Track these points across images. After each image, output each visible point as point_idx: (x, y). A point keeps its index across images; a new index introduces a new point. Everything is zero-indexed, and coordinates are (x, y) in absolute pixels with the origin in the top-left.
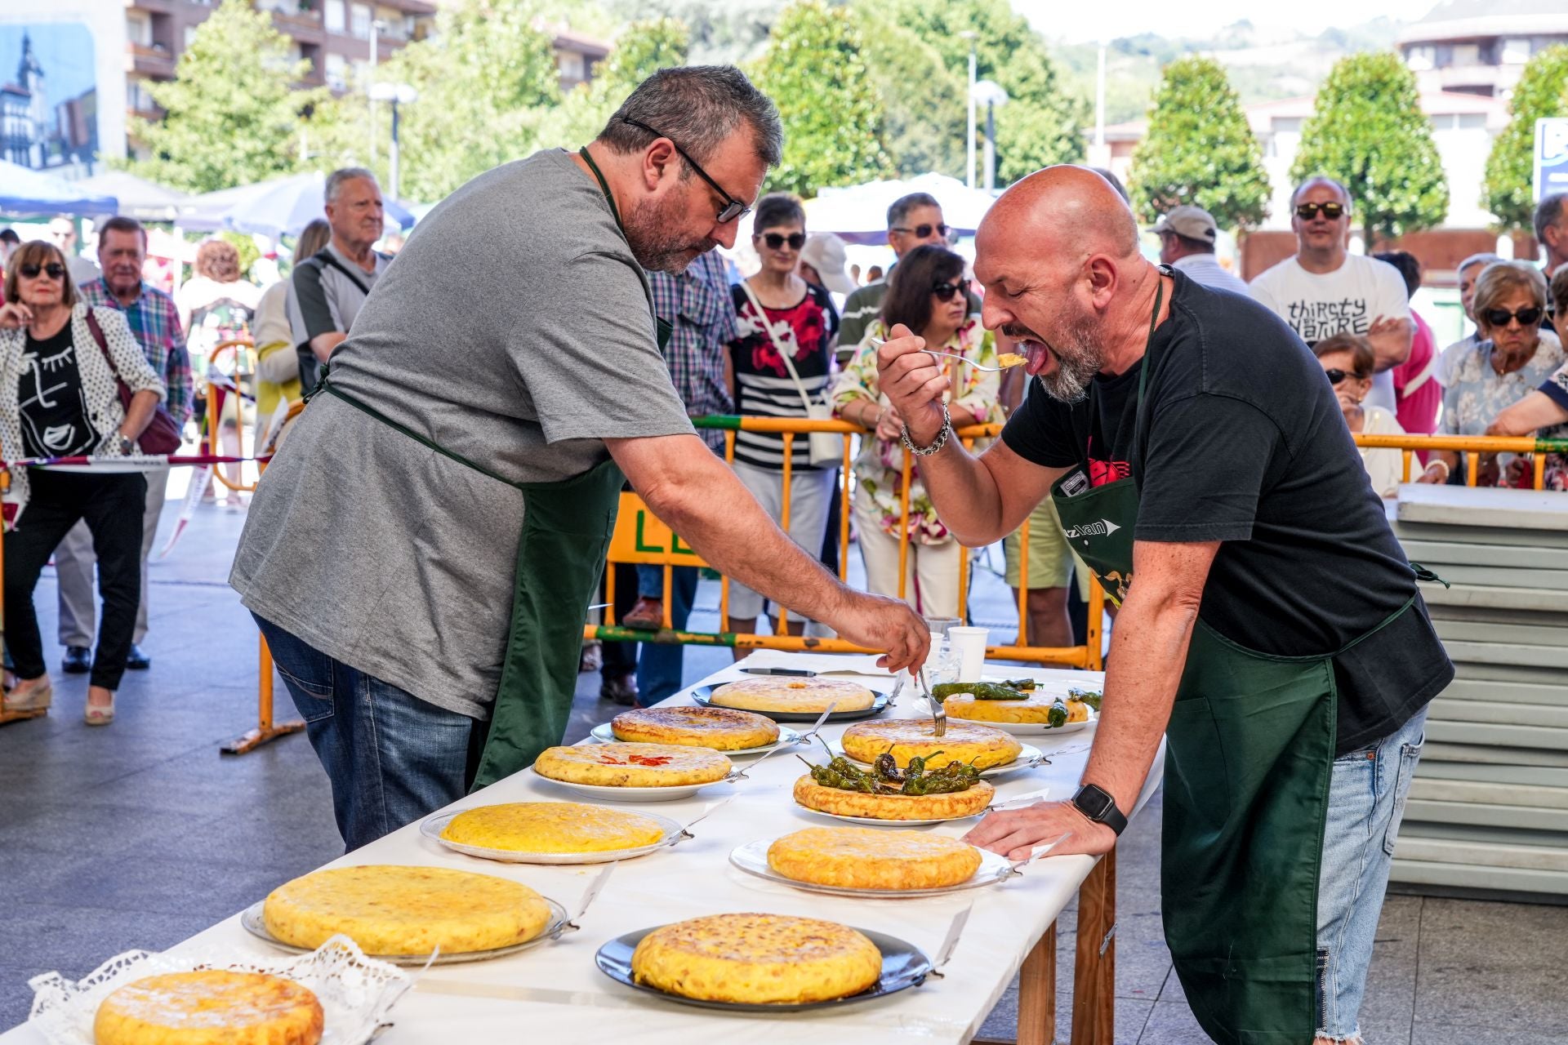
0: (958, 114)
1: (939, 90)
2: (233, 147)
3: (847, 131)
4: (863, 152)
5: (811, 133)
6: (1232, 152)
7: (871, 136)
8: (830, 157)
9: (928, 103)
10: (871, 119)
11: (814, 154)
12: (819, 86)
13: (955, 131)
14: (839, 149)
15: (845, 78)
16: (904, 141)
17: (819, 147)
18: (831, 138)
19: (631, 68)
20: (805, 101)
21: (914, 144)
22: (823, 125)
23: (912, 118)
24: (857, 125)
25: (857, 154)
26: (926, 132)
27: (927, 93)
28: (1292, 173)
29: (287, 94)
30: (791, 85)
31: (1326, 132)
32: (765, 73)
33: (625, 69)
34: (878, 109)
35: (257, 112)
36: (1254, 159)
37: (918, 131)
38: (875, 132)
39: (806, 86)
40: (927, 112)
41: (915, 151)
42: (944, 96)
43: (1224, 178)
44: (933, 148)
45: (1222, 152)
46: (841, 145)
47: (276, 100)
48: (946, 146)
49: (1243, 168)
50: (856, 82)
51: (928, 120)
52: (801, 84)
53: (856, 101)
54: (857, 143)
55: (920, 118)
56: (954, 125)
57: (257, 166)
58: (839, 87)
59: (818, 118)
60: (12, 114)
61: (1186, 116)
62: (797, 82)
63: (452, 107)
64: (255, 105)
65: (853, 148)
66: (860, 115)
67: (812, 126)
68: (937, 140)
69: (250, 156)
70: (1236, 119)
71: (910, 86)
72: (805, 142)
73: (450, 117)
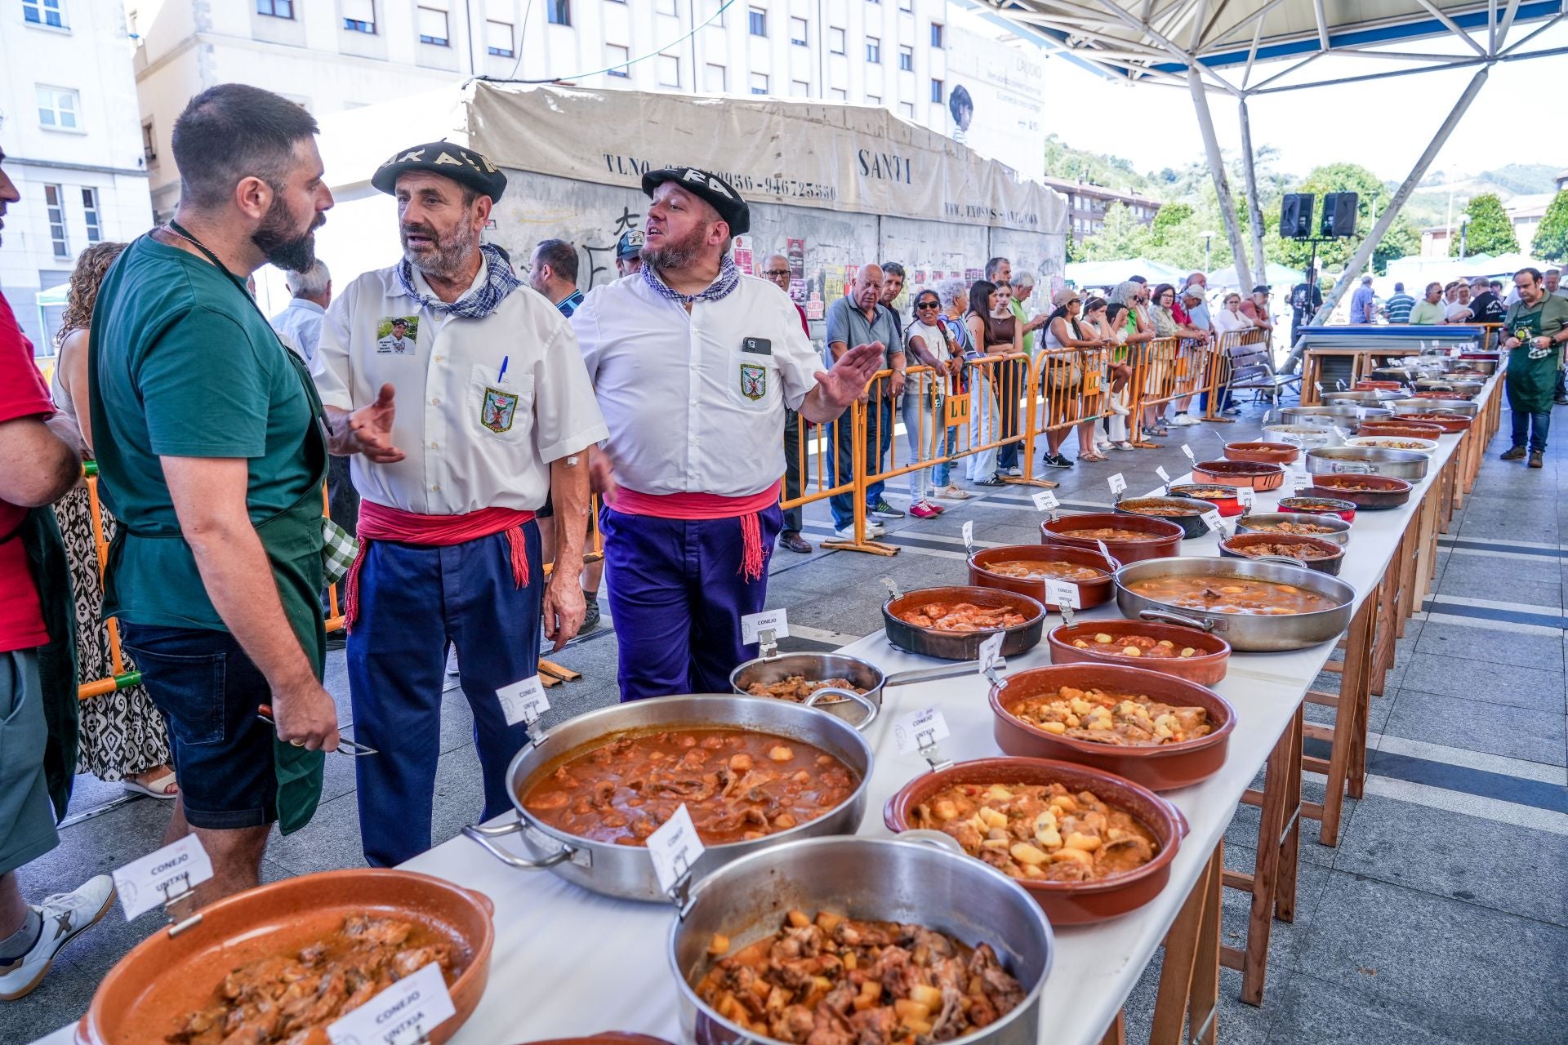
6: (1502, 235)
28: (1533, 242)
31: (1552, 224)
36: (1512, 237)
43: (1497, 245)
45: (1497, 235)
49: (1507, 242)
61: (1481, 220)
70: (1504, 220)
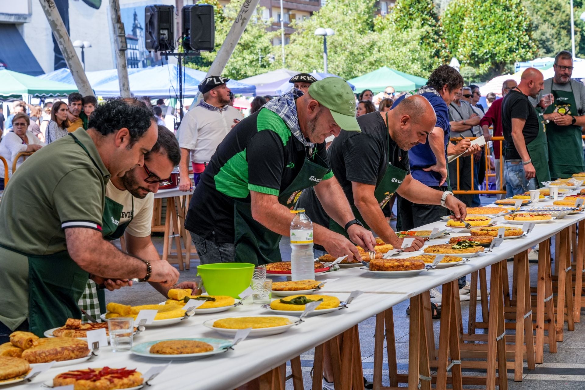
0: (564, 17)
1: (554, 6)
2: (244, 59)
3: (513, 32)
4: (522, 41)
5: (496, 33)
7: (525, 33)
8: (506, 44)
9: (548, 13)
10: (525, 25)
11: (498, 43)
12: (499, 11)
13: (562, 26)
14: (509, 40)
15: (511, 6)
16: (539, 32)
17: (501, 39)
18: (506, 35)
19: (407, 7)
20: (492, 18)
21: (543, 34)
22: (501, 29)
23: (541, 21)
24: (518, 29)
25: (519, 42)
26: (548, 27)
27: (548, 8)
29: (266, 33)
30: (485, 11)
32: (472, 6)
33: (405, 8)
34: (528, 20)
35: (253, 42)
37: (544, 27)
38: (526, 30)
39: (492, 11)
40: (548, 17)
41: (544, 38)
42: (556, 9)
44: (552, 36)
46: (510, 38)
47: (260, 36)
48: (559, 34)
50: (516, 8)
51: (549, 22)
52: (490, 10)
53: (517, 17)
54: (518, 37)
55: (545, 21)
56: (562, 23)
57: (254, 66)
58: (509, 11)
59: (499, 26)
60: (130, 49)
62: (488, 10)
63: (341, 35)
64: (252, 39)
65: (517, 39)
66: (519, 23)
67: (496, 30)
68: (554, 31)
69: (251, 62)
71: (539, 5)
72: (493, 38)
73: (340, 39)
